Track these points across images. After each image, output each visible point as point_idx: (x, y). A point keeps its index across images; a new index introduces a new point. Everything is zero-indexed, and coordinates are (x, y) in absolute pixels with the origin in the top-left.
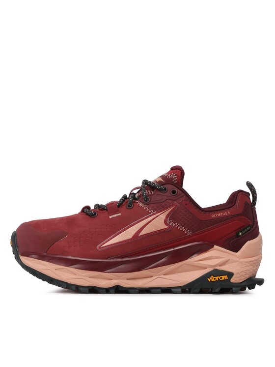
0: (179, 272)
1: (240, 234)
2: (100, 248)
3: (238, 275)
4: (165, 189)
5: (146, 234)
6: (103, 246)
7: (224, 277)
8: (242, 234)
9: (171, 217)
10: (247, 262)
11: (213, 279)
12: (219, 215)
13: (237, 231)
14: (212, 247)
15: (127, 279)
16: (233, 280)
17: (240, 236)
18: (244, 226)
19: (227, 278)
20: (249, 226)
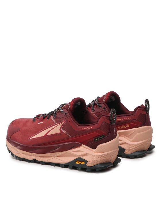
0: (65, 156)
1: (96, 140)
2: (29, 139)
3: (90, 163)
4: (63, 112)
5: (50, 135)
6: (31, 138)
7: (83, 163)
8: (98, 140)
9: (63, 127)
10: (97, 156)
11: (78, 162)
12: (86, 128)
13: (95, 138)
14: (81, 145)
15: (40, 157)
16: (87, 165)
17: (96, 141)
18: (99, 135)
19: (84, 163)
20: (103, 135)
